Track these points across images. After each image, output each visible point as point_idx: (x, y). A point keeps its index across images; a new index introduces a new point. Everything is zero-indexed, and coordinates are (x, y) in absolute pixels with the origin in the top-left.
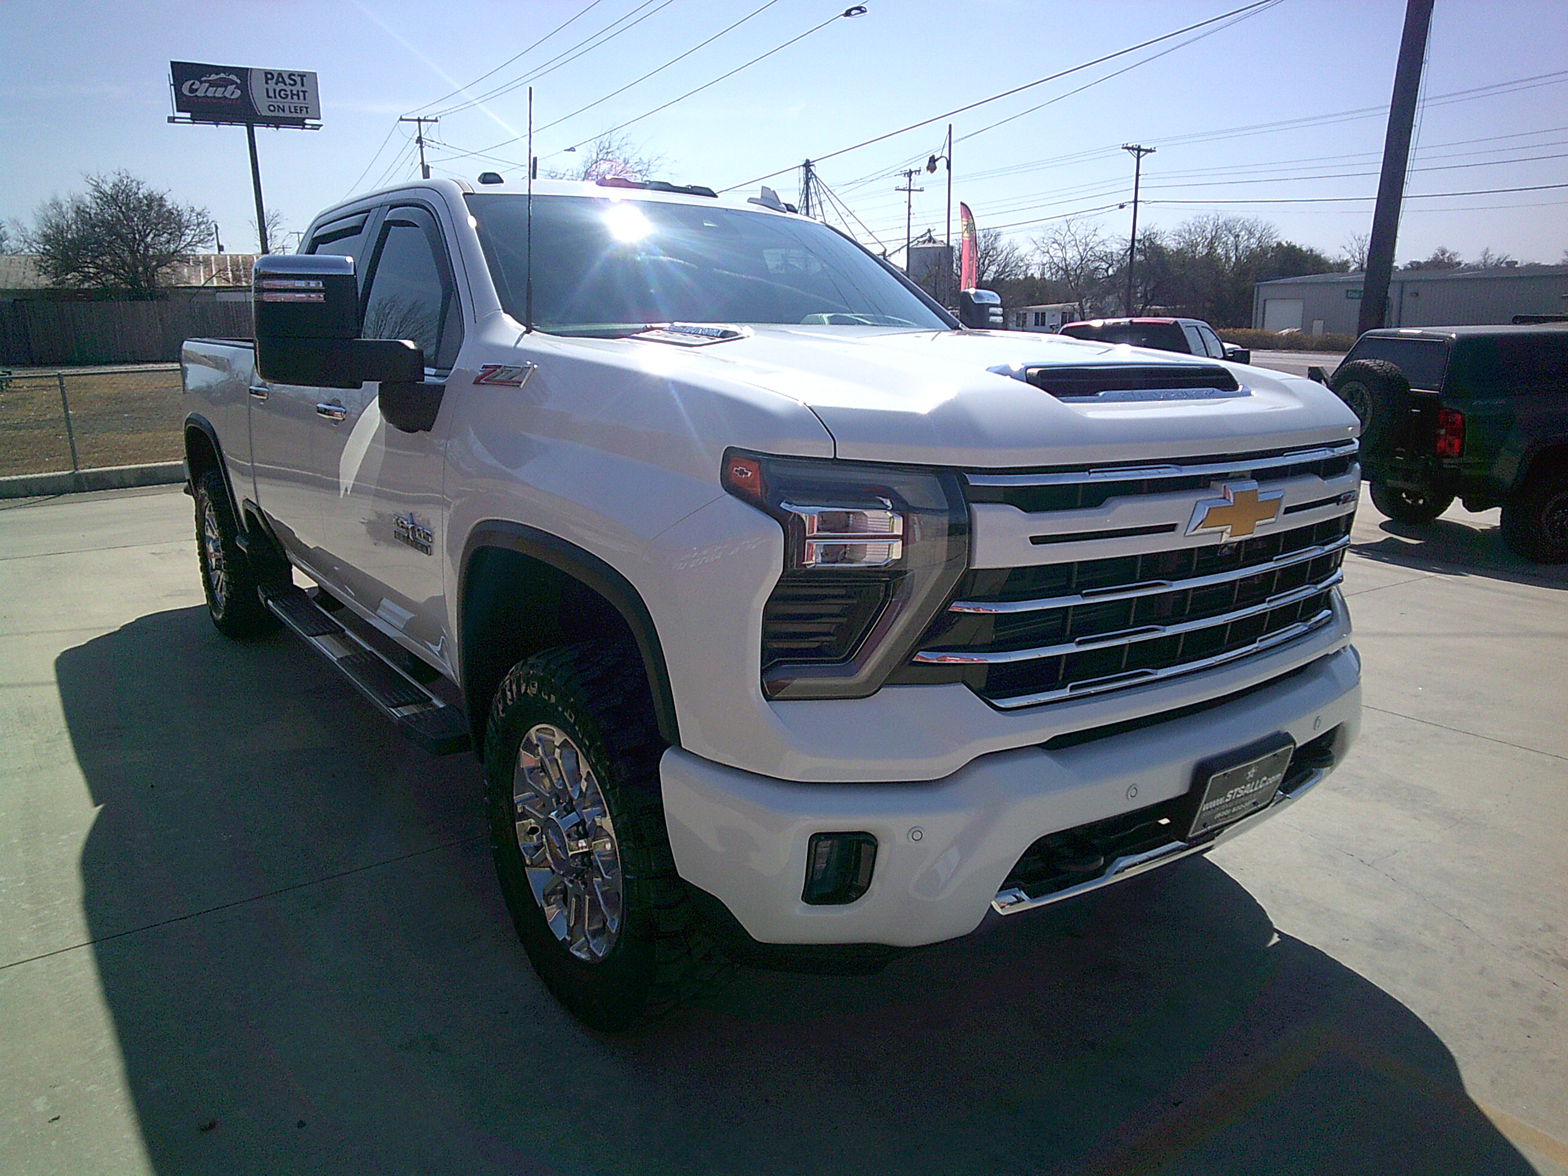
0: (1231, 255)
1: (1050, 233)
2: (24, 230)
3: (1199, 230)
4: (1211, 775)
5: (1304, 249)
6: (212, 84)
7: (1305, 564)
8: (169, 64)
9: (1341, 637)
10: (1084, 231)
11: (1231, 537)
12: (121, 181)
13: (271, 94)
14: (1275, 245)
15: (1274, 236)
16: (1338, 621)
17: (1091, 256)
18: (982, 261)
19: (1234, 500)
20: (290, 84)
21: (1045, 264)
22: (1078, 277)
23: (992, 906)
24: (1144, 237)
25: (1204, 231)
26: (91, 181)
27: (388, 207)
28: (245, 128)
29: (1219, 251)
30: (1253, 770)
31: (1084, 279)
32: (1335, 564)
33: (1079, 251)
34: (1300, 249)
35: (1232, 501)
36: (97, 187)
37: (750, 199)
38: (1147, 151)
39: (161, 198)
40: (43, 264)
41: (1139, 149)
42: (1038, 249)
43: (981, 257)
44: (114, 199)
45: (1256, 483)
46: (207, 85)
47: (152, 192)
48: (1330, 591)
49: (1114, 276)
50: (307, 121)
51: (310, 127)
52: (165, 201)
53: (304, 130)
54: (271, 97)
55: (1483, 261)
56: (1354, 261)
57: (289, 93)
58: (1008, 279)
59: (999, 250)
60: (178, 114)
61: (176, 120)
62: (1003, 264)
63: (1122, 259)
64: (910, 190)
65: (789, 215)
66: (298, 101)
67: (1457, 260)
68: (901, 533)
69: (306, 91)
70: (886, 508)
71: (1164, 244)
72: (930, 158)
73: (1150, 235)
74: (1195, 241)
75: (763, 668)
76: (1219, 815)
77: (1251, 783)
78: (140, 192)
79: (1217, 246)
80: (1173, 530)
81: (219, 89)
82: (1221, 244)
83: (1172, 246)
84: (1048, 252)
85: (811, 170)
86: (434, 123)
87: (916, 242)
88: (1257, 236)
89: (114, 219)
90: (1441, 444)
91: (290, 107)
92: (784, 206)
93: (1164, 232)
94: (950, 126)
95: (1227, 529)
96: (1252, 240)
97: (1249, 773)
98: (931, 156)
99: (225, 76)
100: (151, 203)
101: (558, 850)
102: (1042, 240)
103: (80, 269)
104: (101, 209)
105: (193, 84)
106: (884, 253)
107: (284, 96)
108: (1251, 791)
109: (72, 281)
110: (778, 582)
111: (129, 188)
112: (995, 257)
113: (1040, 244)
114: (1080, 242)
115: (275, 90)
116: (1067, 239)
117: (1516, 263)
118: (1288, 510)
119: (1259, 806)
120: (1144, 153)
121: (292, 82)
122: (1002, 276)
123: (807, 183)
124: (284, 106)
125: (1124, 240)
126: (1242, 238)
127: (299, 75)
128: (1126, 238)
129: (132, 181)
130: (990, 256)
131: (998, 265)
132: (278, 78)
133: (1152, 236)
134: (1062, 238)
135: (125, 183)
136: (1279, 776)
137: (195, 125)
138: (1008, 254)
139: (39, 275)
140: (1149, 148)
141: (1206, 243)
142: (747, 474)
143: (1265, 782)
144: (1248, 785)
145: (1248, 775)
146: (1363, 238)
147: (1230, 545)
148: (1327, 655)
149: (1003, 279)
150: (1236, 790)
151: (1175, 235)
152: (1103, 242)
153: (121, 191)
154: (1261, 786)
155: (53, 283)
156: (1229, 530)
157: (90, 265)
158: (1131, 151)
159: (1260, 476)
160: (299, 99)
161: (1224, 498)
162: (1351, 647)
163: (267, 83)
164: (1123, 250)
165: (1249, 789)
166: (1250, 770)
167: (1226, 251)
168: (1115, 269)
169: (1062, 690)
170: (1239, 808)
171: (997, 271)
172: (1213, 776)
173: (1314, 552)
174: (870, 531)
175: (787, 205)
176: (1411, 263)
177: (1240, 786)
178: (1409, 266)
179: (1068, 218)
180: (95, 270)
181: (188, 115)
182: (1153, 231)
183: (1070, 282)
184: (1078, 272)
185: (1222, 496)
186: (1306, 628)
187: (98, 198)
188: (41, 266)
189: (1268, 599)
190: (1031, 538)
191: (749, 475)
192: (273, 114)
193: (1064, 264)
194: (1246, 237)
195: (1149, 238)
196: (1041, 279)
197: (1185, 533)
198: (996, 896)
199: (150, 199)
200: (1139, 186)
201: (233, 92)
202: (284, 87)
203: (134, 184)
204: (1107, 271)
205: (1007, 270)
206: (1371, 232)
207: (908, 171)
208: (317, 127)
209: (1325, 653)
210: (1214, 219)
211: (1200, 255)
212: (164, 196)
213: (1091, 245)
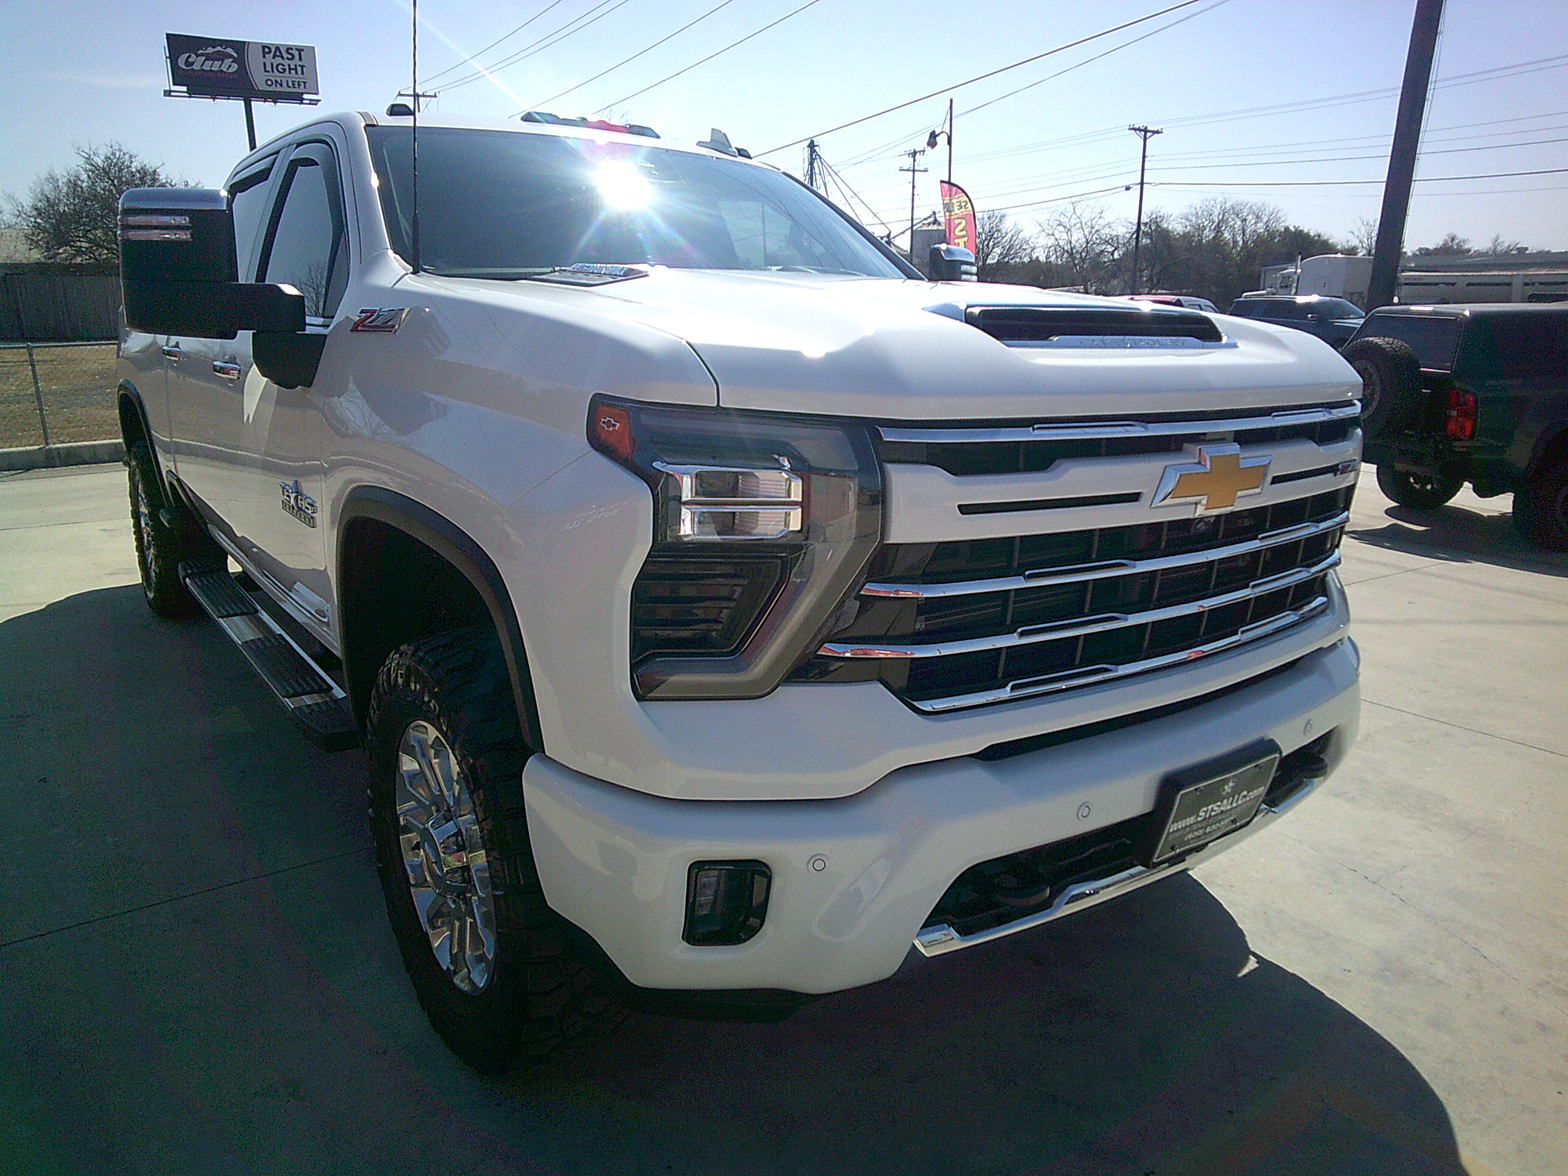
0: (1239, 239)
1: (1056, 216)
2: (19, 205)
3: (1206, 213)
4: (1181, 790)
5: (1312, 234)
6: (209, 57)
7: (1296, 544)
8: (165, 36)
9: (1338, 628)
10: (1090, 214)
11: (1206, 509)
12: (114, 154)
13: (269, 68)
14: (1283, 229)
15: (1281, 220)
16: (1333, 607)
17: (1097, 239)
18: (986, 243)
19: (1211, 466)
20: (288, 59)
21: (1050, 247)
22: (1083, 260)
23: (914, 945)
24: (1151, 221)
25: (1211, 215)
26: (82, 154)
27: (295, 146)
28: (242, 102)
29: (1226, 235)
30: (1231, 784)
31: (1090, 262)
32: (1331, 545)
33: (1084, 234)
34: (1308, 235)
35: (1208, 467)
36: (88, 159)
37: (700, 142)
38: (1154, 132)
39: (155, 171)
40: (34, 238)
41: (1146, 131)
42: (1044, 231)
43: (986, 239)
44: (106, 172)
45: (1238, 446)
46: (204, 58)
47: (145, 166)
48: (1325, 575)
49: (1121, 259)
50: (305, 96)
51: (308, 102)
52: (159, 175)
53: (302, 105)
54: (269, 72)
55: (1493, 248)
56: (1362, 246)
57: (287, 67)
58: (1013, 261)
59: (1004, 231)
60: (174, 88)
61: (172, 94)
62: (1008, 247)
63: (1128, 242)
64: (914, 171)
65: (740, 159)
66: (296, 76)
67: (1466, 247)
68: (800, 499)
69: (304, 66)
70: (781, 468)
71: (1170, 228)
72: (931, 134)
73: (1156, 218)
74: (1201, 225)
75: (633, 662)
76: (1190, 836)
77: (1228, 799)
78: (134, 165)
79: (1225, 230)
80: (1136, 500)
81: (216, 62)
82: (1228, 229)
83: (1178, 229)
84: (1053, 235)
85: (815, 151)
86: (433, 99)
87: (921, 224)
88: (1265, 220)
89: (107, 193)
90: (1452, 426)
91: (287, 82)
92: (736, 150)
93: (1171, 216)
94: (951, 101)
95: (1202, 499)
96: (1259, 225)
97: (1226, 787)
98: (931, 131)
99: (222, 50)
100: (143, 178)
101: (434, 865)
102: (1047, 222)
103: (72, 243)
104: (93, 182)
105: (189, 57)
106: (888, 236)
107: (282, 71)
108: (1229, 807)
109: (63, 256)
110: (647, 557)
111: (121, 161)
112: (999, 239)
113: (1046, 227)
114: (1086, 224)
115: (272, 64)
116: (1073, 221)
117: (1527, 249)
118: (1276, 480)
119: (1238, 824)
120: (1150, 134)
121: (290, 57)
122: (1007, 259)
123: (811, 164)
124: (281, 81)
125: (1130, 223)
126: (1250, 222)
127: (297, 49)
128: (1132, 221)
129: (124, 154)
130: (995, 238)
131: (1003, 247)
132: (275, 53)
133: (1159, 220)
134: (1067, 220)
135: (117, 156)
136: (1262, 790)
137: (192, 99)
138: (1012, 236)
139: (30, 249)
140: (1156, 129)
141: (1213, 227)
142: (614, 426)
143: (1245, 796)
144: (1225, 801)
145: (1224, 790)
146: (1372, 223)
147: (1206, 520)
148: (1320, 649)
149: (1008, 262)
150: (1210, 807)
151: (1182, 218)
152: (1109, 225)
153: (113, 164)
154: (1240, 802)
155: (45, 257)
156: (1204, 502)
157: (82, 239)
158: (1138, 132)
159: (1244, 439)
160: (296, 73)
161: (1199, 463)
162: (1349, 638)
163: (264, 57)
164: (1130, 233)
165: (1225, 805)
166: (1227, 784)
167: (1234, 235)
168: (1121, 252)
169: (1002, 690)
170: (1214, 827)
171: (1001, 253)
172: (1182, 792)
173: (1306, 530)
174: (762, 497)
175: (739, 150)
176: (1420, 250)
177: (1215, 803)
178: (1418, 253)
179: (1074, 200)
180: (87, 245)
181: (185, 89)
182: (1159, 214)
183: (1075, 265)
184: (1084, 255)
185: (1196, 461)
186: (1297, 618)
187: (90, 170)
188: (32, 240)
189: (1252, 584)
190: (959, 506)
191: (617, 428)
192: (270, 89)
193: (1069, 247)
194: (1253, 221)
195: (1156, 222)
196: (1047, 262)
197: (1151, 505)
198: (918, 936)
199: (143, 172)
200: (1146, 168)
201: (230, 66)
202: (282, 62)
203: (127, 157)
204: (1112, 254)
205: (1011, 253)
206: (1379, 217)
207: (912, 151)
208: (315, 102)
209: (1319, 647)
210: (1221, 202)
211: (1207, 239)
212: (158, 170)
213: (1097, 228)
